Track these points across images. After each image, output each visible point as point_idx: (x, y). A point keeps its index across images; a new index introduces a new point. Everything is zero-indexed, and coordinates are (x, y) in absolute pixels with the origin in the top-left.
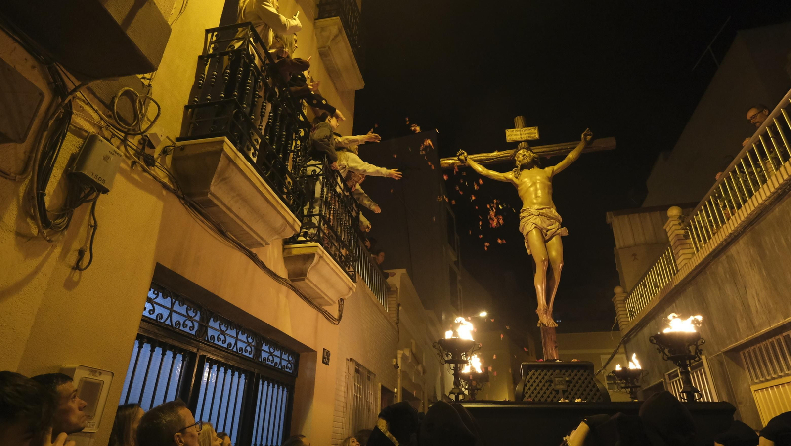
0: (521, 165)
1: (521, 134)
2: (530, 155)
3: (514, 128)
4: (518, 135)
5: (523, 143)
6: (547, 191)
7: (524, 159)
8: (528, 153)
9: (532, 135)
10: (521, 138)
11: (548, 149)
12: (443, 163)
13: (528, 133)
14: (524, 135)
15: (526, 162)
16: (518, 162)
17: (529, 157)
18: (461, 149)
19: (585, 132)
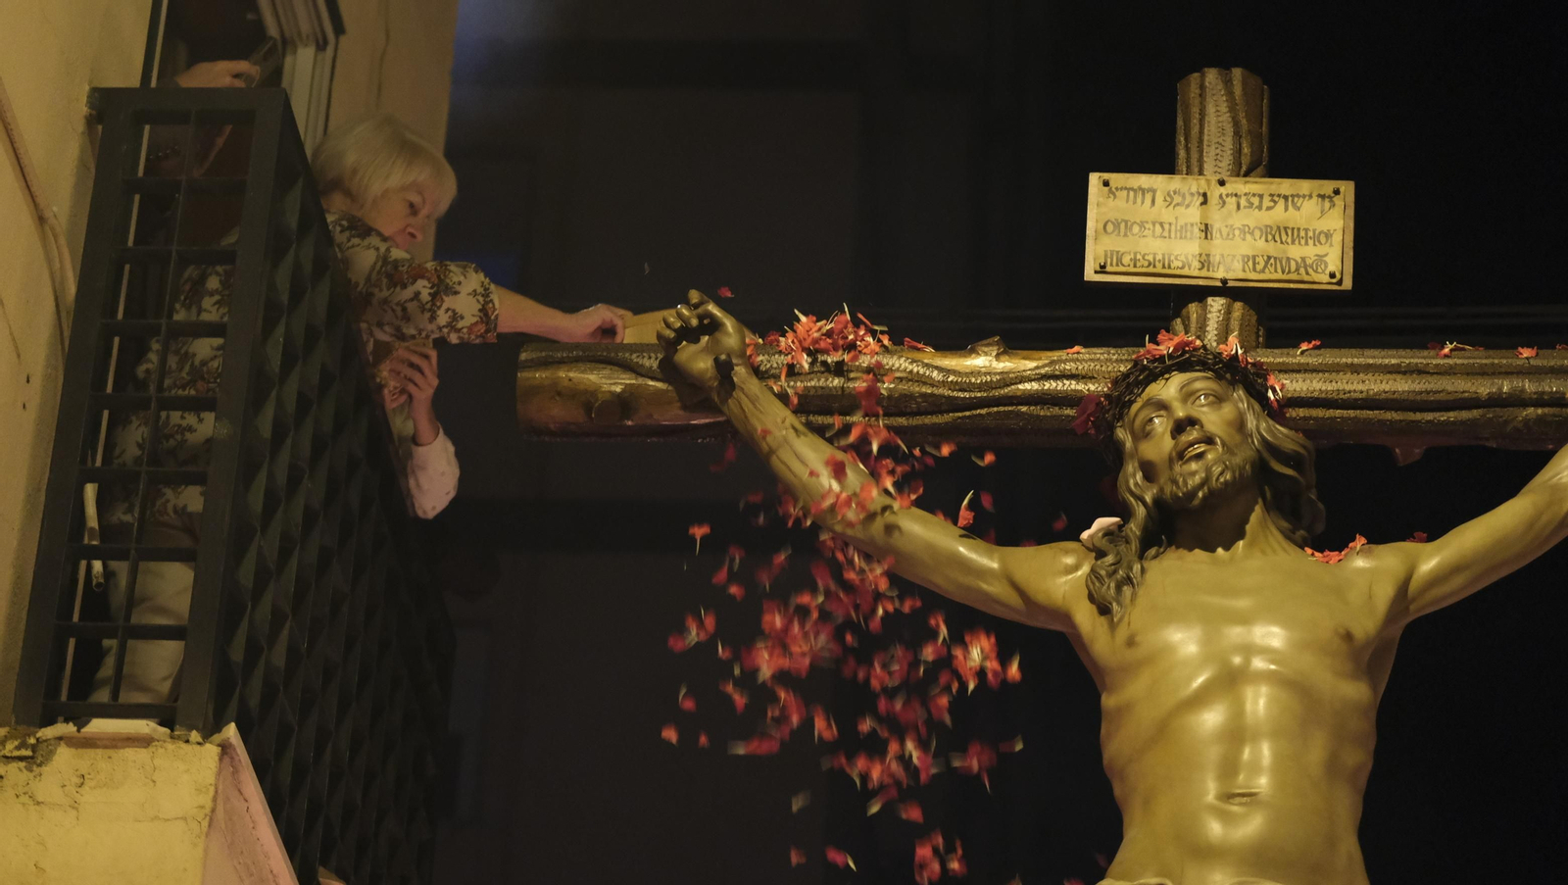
0: (1158, 502)
1: (1206, 230)
2: (1240, 425)
3: (1164, 164)
4: (1183, 233)
5: (1216, 304)
6: (1316, 753)
7: (1180, 455)
8: (1227, 411)
9: (1296, 252)
10: (1205, 262)
11: (1402, 386)
12: (535, 390)
13: (1267, 226)
14: (1231, 236)
15: (1197, 479)
16: (1139, 476)
17: (1224, 444)
18: (694, 296)
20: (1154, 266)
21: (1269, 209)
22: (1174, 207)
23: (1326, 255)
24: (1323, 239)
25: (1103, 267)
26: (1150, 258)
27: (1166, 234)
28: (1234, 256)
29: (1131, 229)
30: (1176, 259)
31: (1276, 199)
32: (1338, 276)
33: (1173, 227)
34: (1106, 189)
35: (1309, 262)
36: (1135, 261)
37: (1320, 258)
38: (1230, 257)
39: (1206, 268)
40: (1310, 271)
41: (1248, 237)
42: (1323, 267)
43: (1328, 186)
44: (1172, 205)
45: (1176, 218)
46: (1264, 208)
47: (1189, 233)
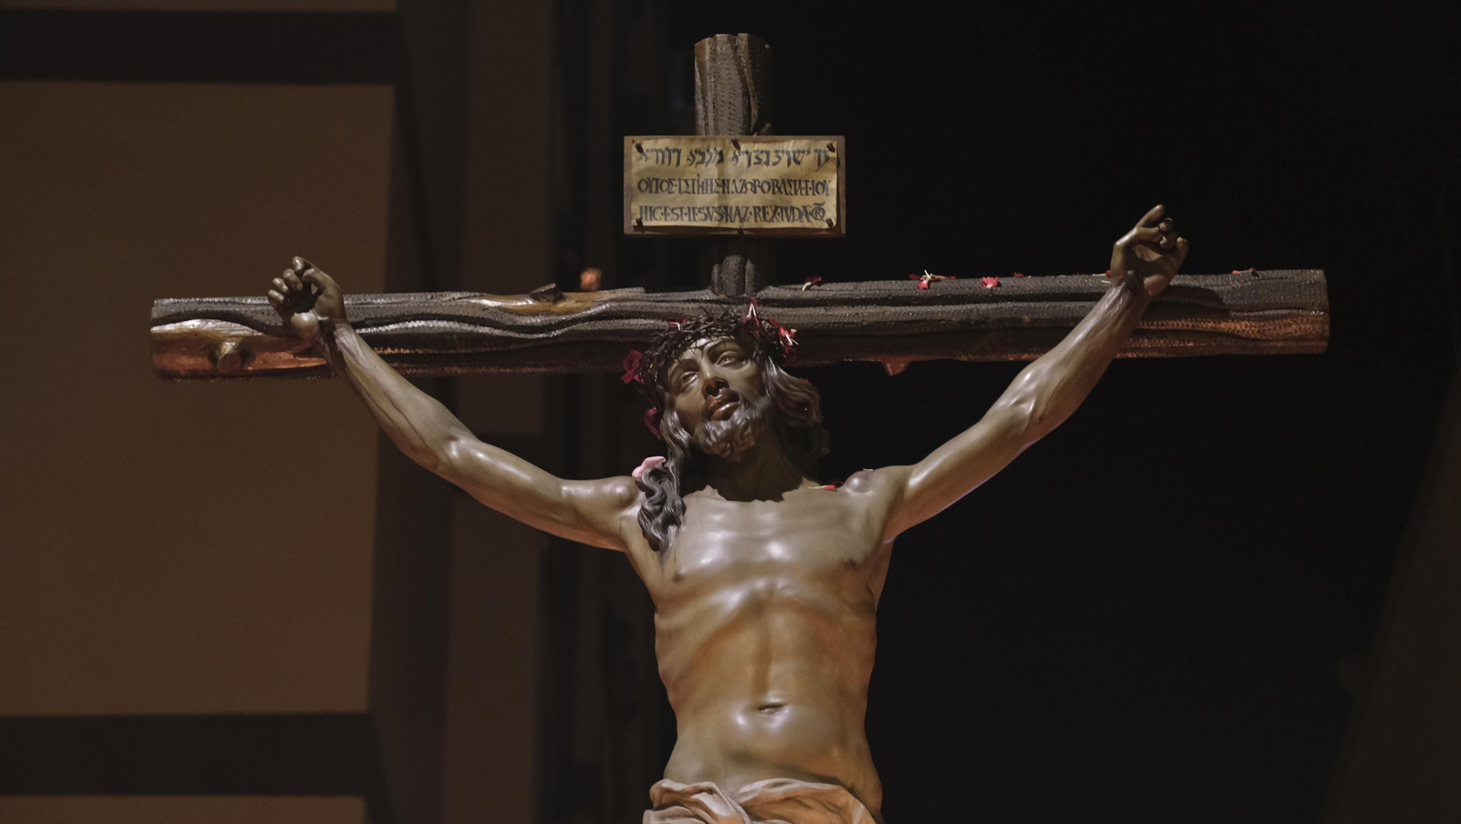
0: (694, 447)
1: (723, 185)
2: (758, 379)
4: (703, 187)
7: (711, 411)
9: (798, 201)
10: (724, 215)
13: (773, 180)
14: (744, 189)
16: (677, 421)
17: (745, 400)
18: (299, 263)
19: (1134, 232)
21: (775, 164)
22: (697, 164)
23: (824, 204)
24: (821, 189)
25: (639, 222)
27: (690, 190)
28: (747, 208)
30: (699, 211)
31: (780, 154)
32: (835, 223)
33: (696, 183)
34: (638, 150)
35: (809, 210)
37: (819, 206)
38: (745, 209)
39: (724, 220)
40: (811, 218)
41: (758, 190)
42: (822, 215)
43: (823, 141)
44: (694, 165)
45: (698, 175)
46: (771, 163)
47: (709, 188)
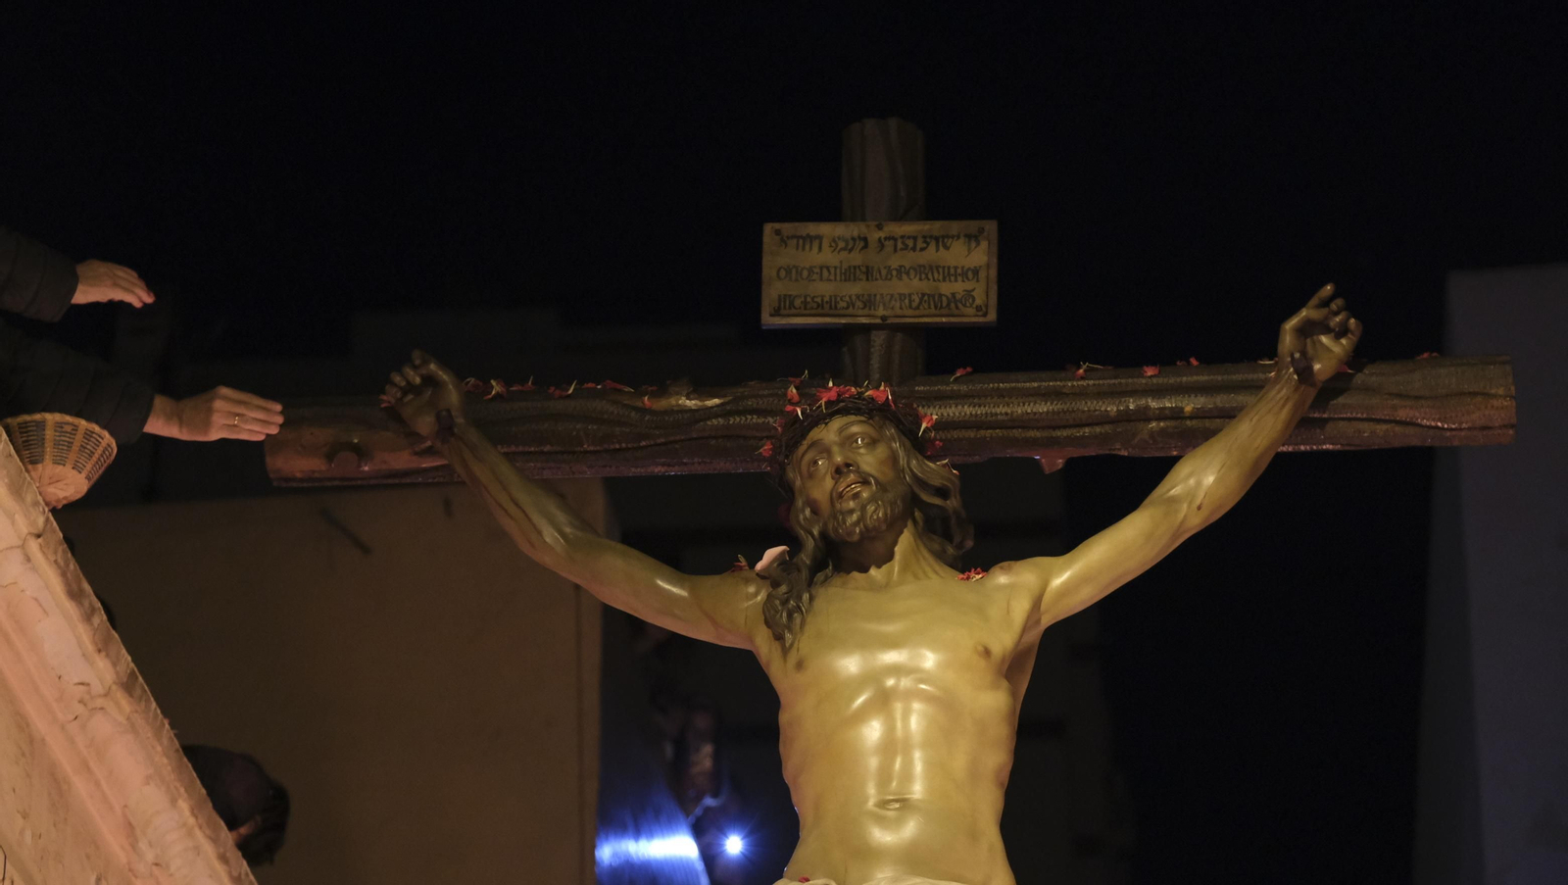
1: (868, 271)
2: (892, 463)
4: (849, 276)
5: (878, 338)
7: (841, 495)
8: (881, 451)
9: (948, 289)
10: (867, 301)
11: (1042, 406)
13: (920, 266)
14: (889, 276)
15: (855, 517)
16: (808, 512)
17: (877, 482)
18: (417, 356)
19: (1304, 313)
20: (823, 308)
21: (922, 249)
22: (839, 252)
23: (973, 290)
24: (970, 275)
25: (777, 311)
26: (819, 300)
27: (832, 278)
28: (892, 296)
29: (801, 275)
30: (841, 299)
31: (928, 240)
32: (984, 309)
33: (838, 271)
34: (778, 238)
35: (958, 297)
36: (805, 303)
37: (969, 293)
38: (889, 297)
39: (868, 308)
40: (960, 305)
41: (904, 277)
42: (971, 301)
43: (973, 225)
44: (837, 250)
45: (841, 262)
46: (918, 248)
47: (852, 275)
